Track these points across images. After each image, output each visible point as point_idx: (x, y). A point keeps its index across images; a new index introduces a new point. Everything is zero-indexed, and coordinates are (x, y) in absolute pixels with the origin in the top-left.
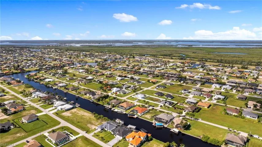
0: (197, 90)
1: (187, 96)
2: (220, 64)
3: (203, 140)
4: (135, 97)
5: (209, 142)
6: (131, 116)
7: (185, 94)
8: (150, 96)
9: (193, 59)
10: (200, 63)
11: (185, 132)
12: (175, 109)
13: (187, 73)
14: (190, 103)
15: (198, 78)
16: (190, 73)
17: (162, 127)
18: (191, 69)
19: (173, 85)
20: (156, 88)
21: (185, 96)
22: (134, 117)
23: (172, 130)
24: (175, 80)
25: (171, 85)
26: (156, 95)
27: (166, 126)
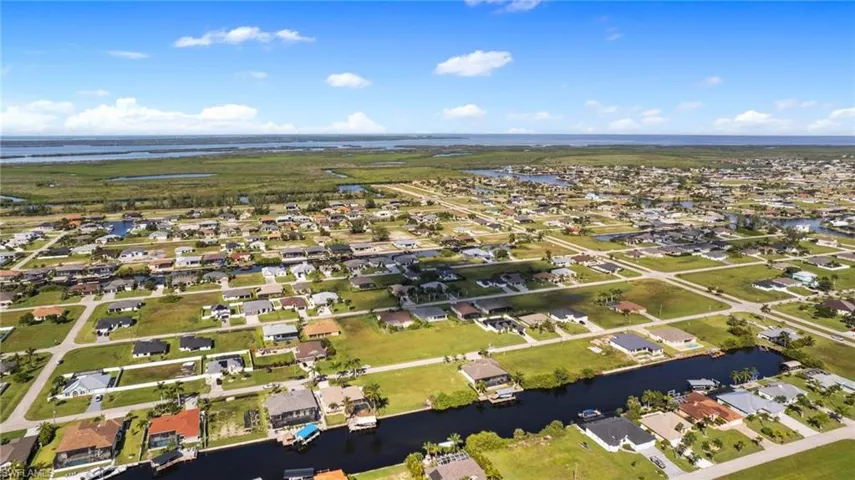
0: (242, 297)
1: (242, 323)
2: (192, 212)
3: (440, 407)
4: (71, 396)
5: (455, 405)
6: (169, 464)
7: (227, 319)
8: (126, 368)
9: (79, 207)
10: (124, 216)
11: (385, 413)
12: (271, 371)
13: (130, 255)
14: (281, 338)
15: (192, 263)
16: (140, 254)
17: (318, 434)
18: (122, 239)
19: (143, 304)
20: (100, 334)
21: (232, 324)
22: (181, 459)
23: (353, 428)
24: (128, 289)
25: (139, 307)
26: (141, 355)
27: (323, 426)
